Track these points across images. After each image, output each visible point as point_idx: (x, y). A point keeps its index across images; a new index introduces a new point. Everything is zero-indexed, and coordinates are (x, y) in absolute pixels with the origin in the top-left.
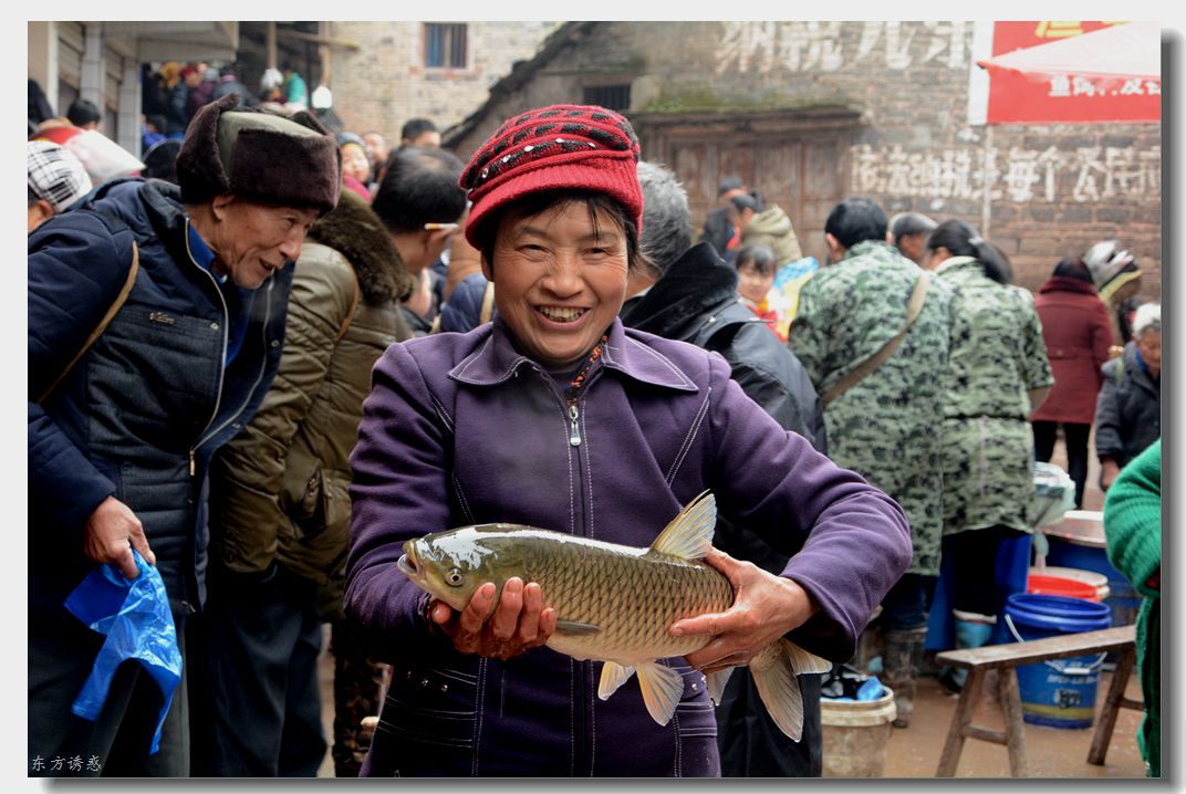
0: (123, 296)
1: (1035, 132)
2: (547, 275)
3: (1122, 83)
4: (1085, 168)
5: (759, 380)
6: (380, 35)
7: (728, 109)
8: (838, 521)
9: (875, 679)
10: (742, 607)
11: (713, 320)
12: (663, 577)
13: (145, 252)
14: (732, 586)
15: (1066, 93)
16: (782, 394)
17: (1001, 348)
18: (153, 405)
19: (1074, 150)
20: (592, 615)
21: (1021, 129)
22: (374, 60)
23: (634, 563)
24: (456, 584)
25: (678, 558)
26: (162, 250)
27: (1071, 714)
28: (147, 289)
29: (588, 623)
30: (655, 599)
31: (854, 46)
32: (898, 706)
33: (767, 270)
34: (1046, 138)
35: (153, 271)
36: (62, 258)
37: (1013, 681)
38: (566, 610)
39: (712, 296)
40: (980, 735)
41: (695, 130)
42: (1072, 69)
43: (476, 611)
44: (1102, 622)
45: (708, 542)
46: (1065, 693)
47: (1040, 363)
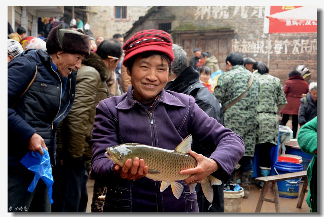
0: (33, 80)
1: (282, 35)
2: (148, 75)
3: (305, 22)
4: (296, 45)
5: (204, 103)
6: (103, 9)
7: (198, 29)
8: (225, 142)
9: (238, 185)
10: (199, 167)
11: (192, 87)
12: (178, 158)
13: (39, 67)
14: (197, 161)
15: (290, 25)
16: (211, 107)
17: (269, 94)
18: (42, 109)
19: (293, 40)
20: (158, 168)
21: (278, 35)
22: (101, 16)
23: (170, 154)
24: (120, 159)
25: (182, 153)
26: (43, 67)
27: (292, 194)
28: (40, 77)
29: (157, 170)
30: (176, 164)
31: (232, 12)
32: (245, 192)
33: (208, 73)
34: (285, 37)
35: (41, 73)
36: (18, 69)
37: (276, 185)
38: (151, 167)
39: (192, 80)
40: (267, 200)
41: (189, 35)
42: (292, 18)
43: (126, 167)
44: (301, 169)
45: (190, 149)
46: (290, 189)
47: (283, 98)
